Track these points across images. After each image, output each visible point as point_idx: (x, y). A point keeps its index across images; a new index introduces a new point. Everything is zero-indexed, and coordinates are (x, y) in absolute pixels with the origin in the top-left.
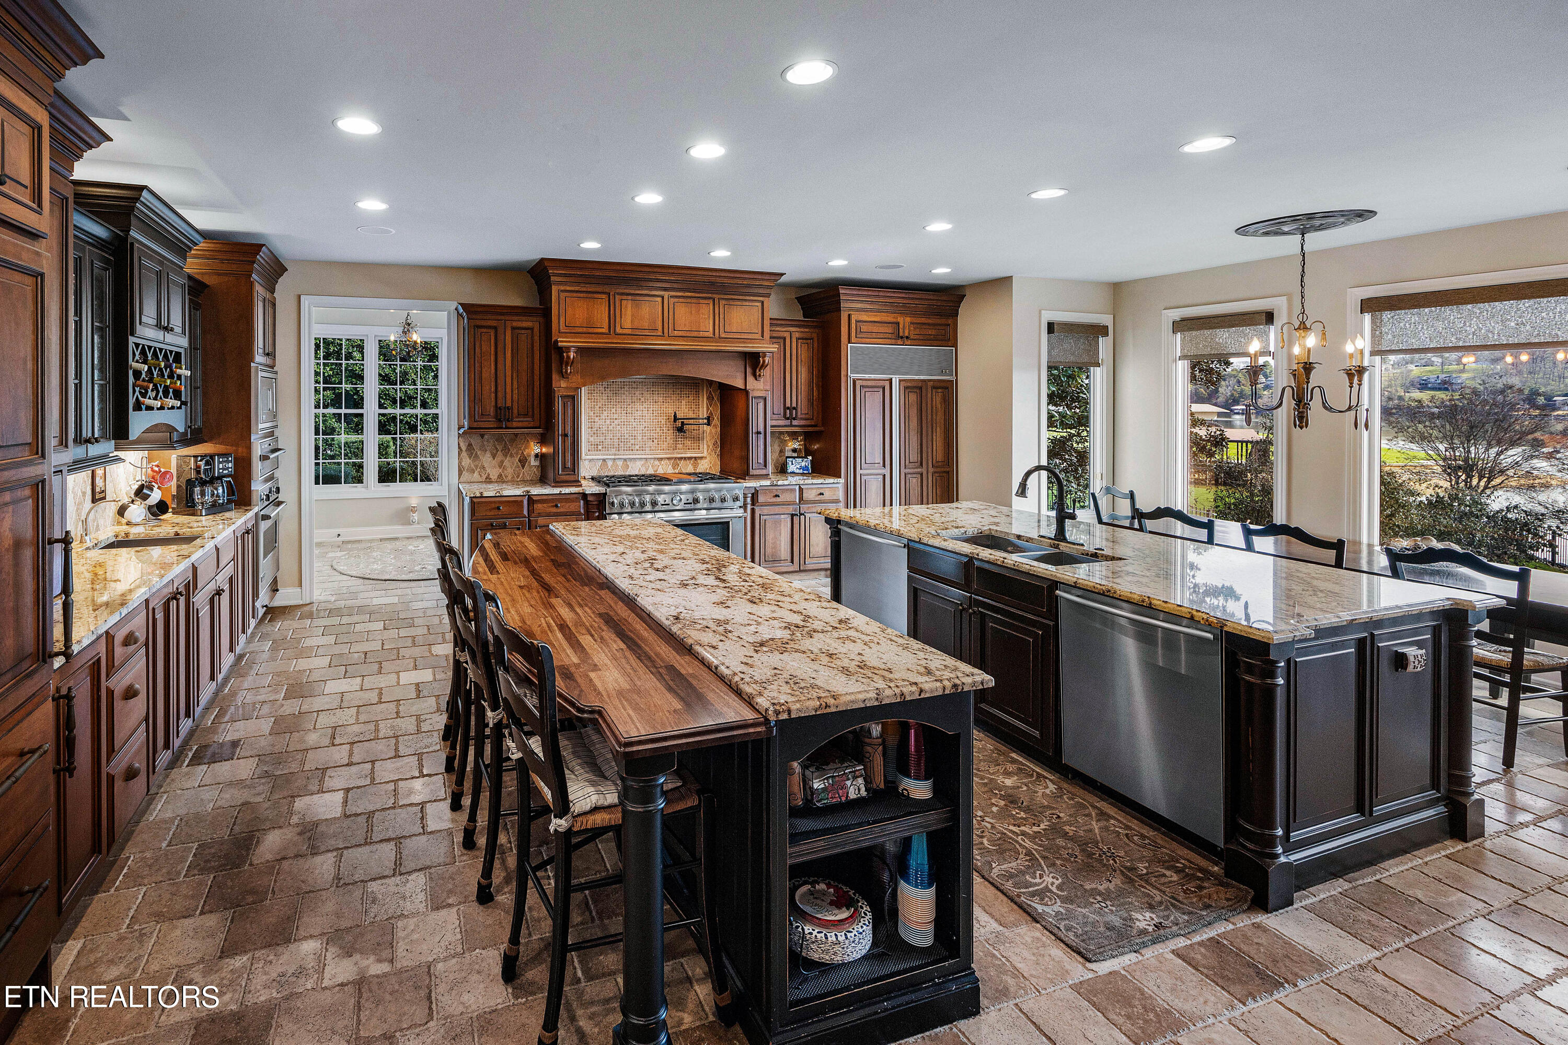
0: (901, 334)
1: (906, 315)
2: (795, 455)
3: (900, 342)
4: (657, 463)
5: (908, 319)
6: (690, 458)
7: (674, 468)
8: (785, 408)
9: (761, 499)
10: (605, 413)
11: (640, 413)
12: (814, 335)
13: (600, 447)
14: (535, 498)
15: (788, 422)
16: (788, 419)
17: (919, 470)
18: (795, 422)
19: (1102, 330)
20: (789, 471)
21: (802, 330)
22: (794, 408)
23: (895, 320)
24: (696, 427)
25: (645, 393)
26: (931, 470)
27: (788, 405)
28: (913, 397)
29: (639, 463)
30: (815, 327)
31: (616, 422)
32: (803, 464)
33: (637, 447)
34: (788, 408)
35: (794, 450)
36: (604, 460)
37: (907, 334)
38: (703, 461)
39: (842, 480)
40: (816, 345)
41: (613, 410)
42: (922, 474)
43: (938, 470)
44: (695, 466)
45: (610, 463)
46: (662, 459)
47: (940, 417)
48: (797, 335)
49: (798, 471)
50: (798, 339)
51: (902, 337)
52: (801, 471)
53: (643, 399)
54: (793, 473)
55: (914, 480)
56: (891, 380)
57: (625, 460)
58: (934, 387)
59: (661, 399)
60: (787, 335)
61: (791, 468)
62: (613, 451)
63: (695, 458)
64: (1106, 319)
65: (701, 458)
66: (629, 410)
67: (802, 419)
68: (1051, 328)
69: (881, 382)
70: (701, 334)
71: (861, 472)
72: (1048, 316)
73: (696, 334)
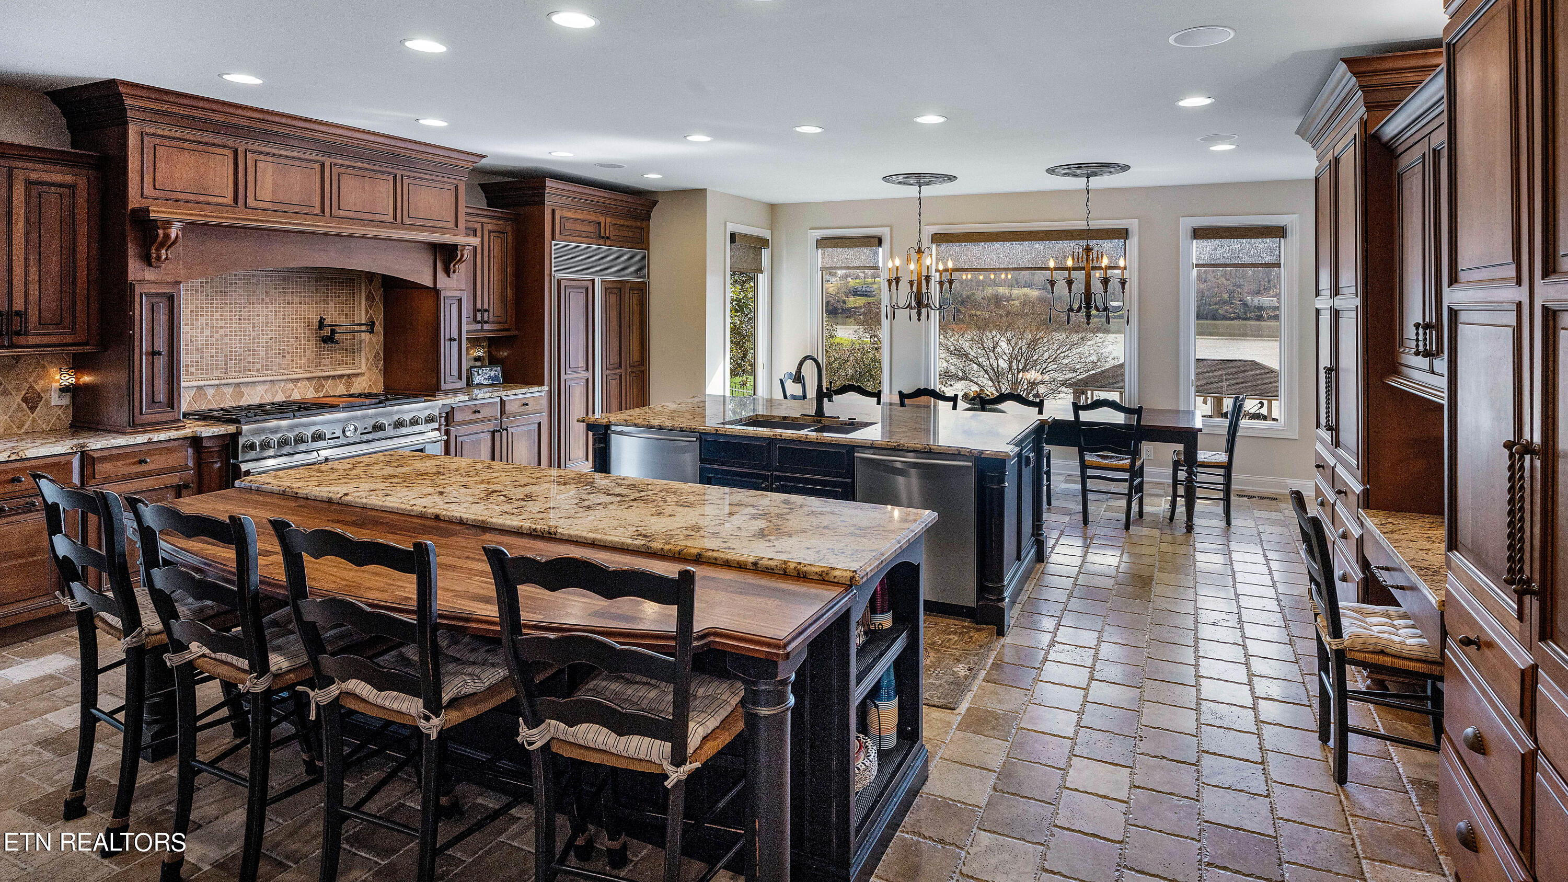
0: (602, 234)
1: (606, 215)
2: (480, 364)
3: (601, 241)
4: (291, 385)
5: (609, 220)
6: (341, 377)
7: (317, 391)
8: (476, 310)
9: (459, 417)
10: (202, 320)
11: (262, 319)
12: (509, 228)
13: (192, 370)
14: (96, 454)
15: (479, 327)
16: (479, 322)
17: (618, 371)
18: (486, 327)
19: (763, 243)
20: (475, 383)
21: (495, 221)
22: (486, 310)
23: (597, 220)
24: (349, 336)
25: (272, 292)
26: (629, 370)
27: (479, 306)
28: (613, 298)
29: (261, 389)
30: (508, 220)
31: (222, 332)
32: (492, 374)
33: (258, 366)
34: (479, 310)
35: (478, 359)
36: (200, 388)
37: (607, 235)
38: (359, 379)
39: (546, 388)
40: (509, 240)
41: (217, 315)
42: (621, 376)
43: (635, 369)
44: (349, 385)
45: (210, 392)
46: (298, 380)
47: (636, 319)
48: (490, 227)
49: (486, 382)
50: (490, 232)
51: (603, 237)
52: (490, 382)
53: (267, 300)
54: (480, 385)
55: (614, 382)
56: (593, 281)
58: (631, 289)
60: (478, 226)
61: (477, 379)
62: (217, 373)
63: (349, 376)
64: (766, 234)
65: (357, 375)
67: (494, 322)
68: (733, 237)
69: (585, 283)
70: (378, 217)
71: (566, 377)
72: (731, 227)
73: (370, 217)
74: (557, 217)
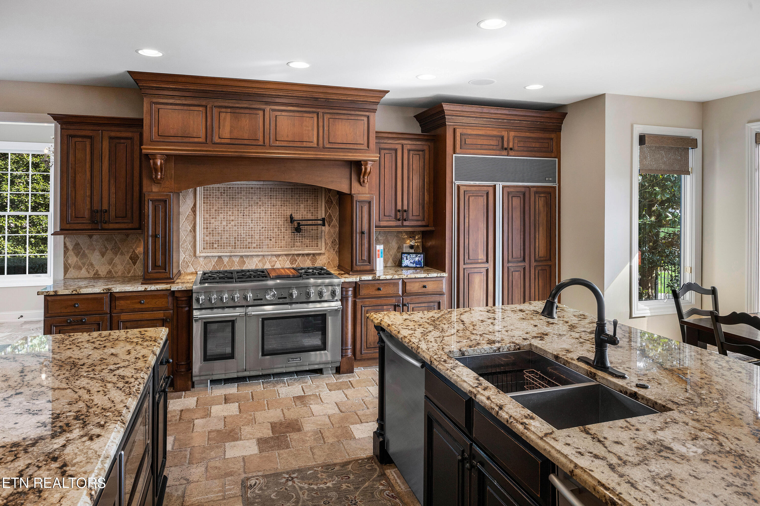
0: (505, 146)
1: (509, 130)
2: (412, 251)
3: (505, 152)
4: (274, 259)
5: (512, 134)
6: (308, 255)
7: (292, 263)
8: (397, 211)
9: (363, 292)
10: (221, 216)
11: (257, 215)
12: (426, 148)
13: (215, 246)
14: (117, 295)
15: (399, 223)
16: (399, 220)
17: (522, 264)
18: (406, 223)
19: (693, 143)
20: (403, 265)
21: (414, 143)
22: (405, 211)
23: (499, 134)
24: (314, 227)
25: (263, 198)
26: (533, 264)
27: (399, 207)
28: (516, 202)
29: (256, 260)
30: (427, 140)
31: (233, 223)
32: (417, 259)
33: (254, 245)
34: (399, 211)
35: (412, 247)
36: (220, 257)
37: (511, 146)
38: (322, 257)
39: (445, 275)
40: (427, 156)
41: (230, 213)
42: (524, 269)
43: (540, 264)
44: (314, 261)
45: (226, 260)
46: (279, 255)
47: (543, 219)
48: (409, 147)
49: (412, 265)
50: (409, 151)
51: (506, 149)
52: (414, 265)
53: (260, 203)
54: (407, 267)
55: (517, 273)
56: (495, 186)
57: (242, 256)
58: (536, 193)
59: (279, 203)
60: (399, 147)
61: (406, 262)
62: (230, 249)
63: (314, 254)
64: (696, 134)
65: (320, 254)
66: (246, 213)
67: (413, 220)
68: (642, 139)
69: (485, 188)
70: (305, 144)
71: (465, 266)
72: (639, 129)
73: (299, 144)
74: (458, 134)
